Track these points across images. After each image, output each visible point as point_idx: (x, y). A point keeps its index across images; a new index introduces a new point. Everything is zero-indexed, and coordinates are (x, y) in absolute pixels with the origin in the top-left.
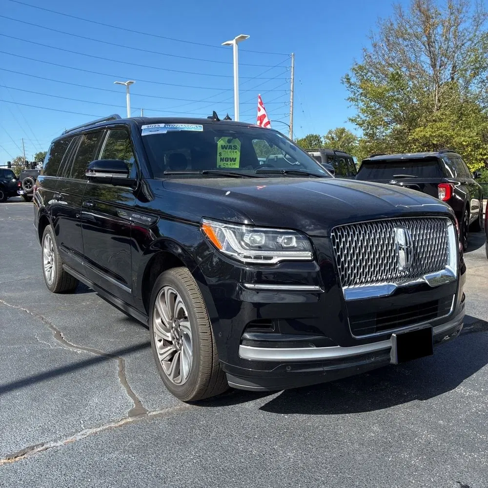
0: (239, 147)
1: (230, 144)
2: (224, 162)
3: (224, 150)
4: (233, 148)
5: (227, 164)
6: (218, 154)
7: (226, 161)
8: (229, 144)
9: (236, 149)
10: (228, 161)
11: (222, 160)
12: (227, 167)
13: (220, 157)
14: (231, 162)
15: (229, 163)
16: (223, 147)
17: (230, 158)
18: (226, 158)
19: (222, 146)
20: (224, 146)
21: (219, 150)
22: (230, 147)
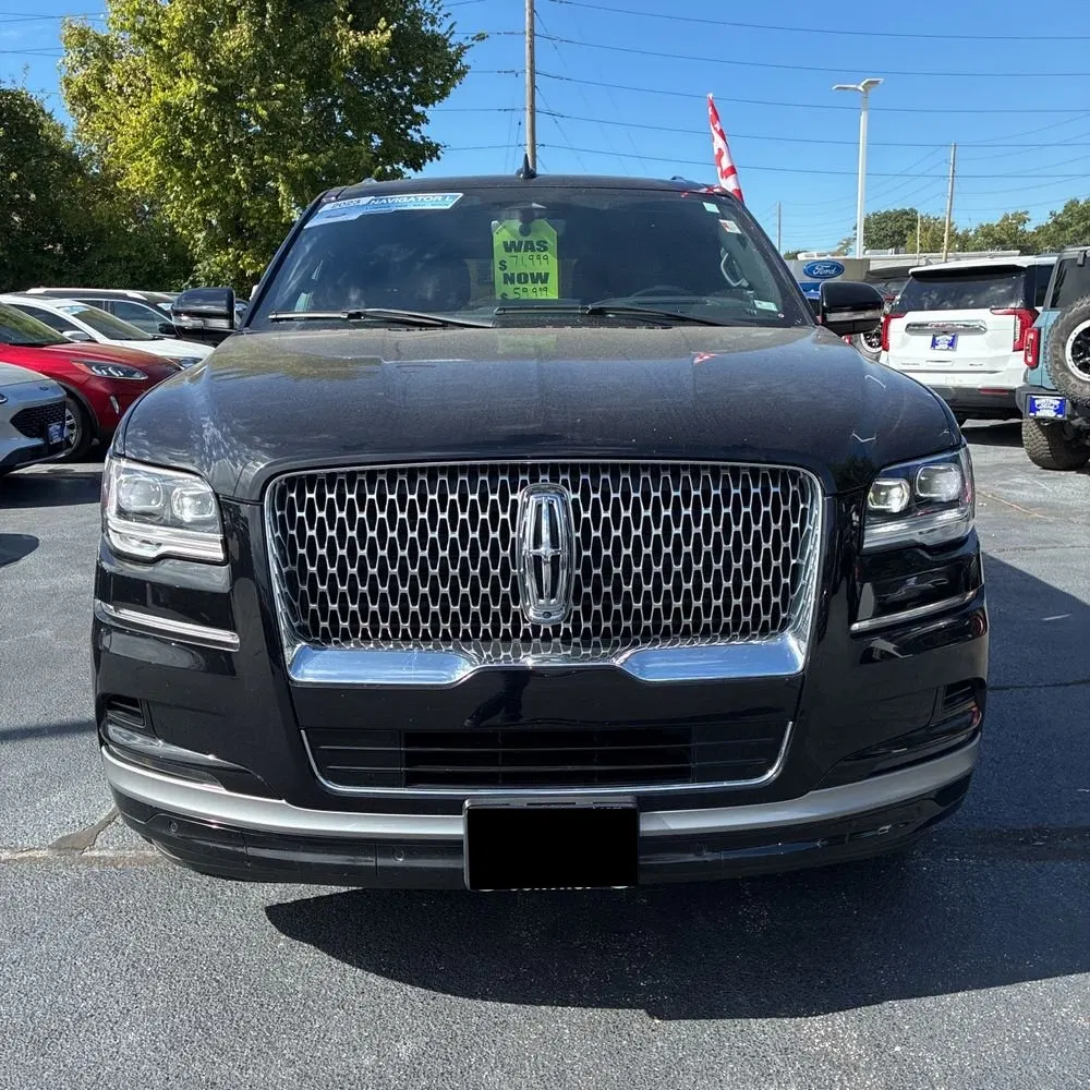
0: (552, 243)
1: (528, 238)
2: (517, 285)
3: (513, 253)
4: (536, 247)
5: (525, 290)
6: (497, 265)
7: (519, 282)
8: (524, 239)
9: (546, 249)
10: (526, 282)
11: (508, 279)
12: (524, 296)
13: (501, 273)
14: (533, 286)
15: (530, 286)
16: (508, 247)
17: (532, 274)
18: (519, 275)
19: (505, 243)
20: (513, 243)
21: (499, 253)
22: (529, 247)
